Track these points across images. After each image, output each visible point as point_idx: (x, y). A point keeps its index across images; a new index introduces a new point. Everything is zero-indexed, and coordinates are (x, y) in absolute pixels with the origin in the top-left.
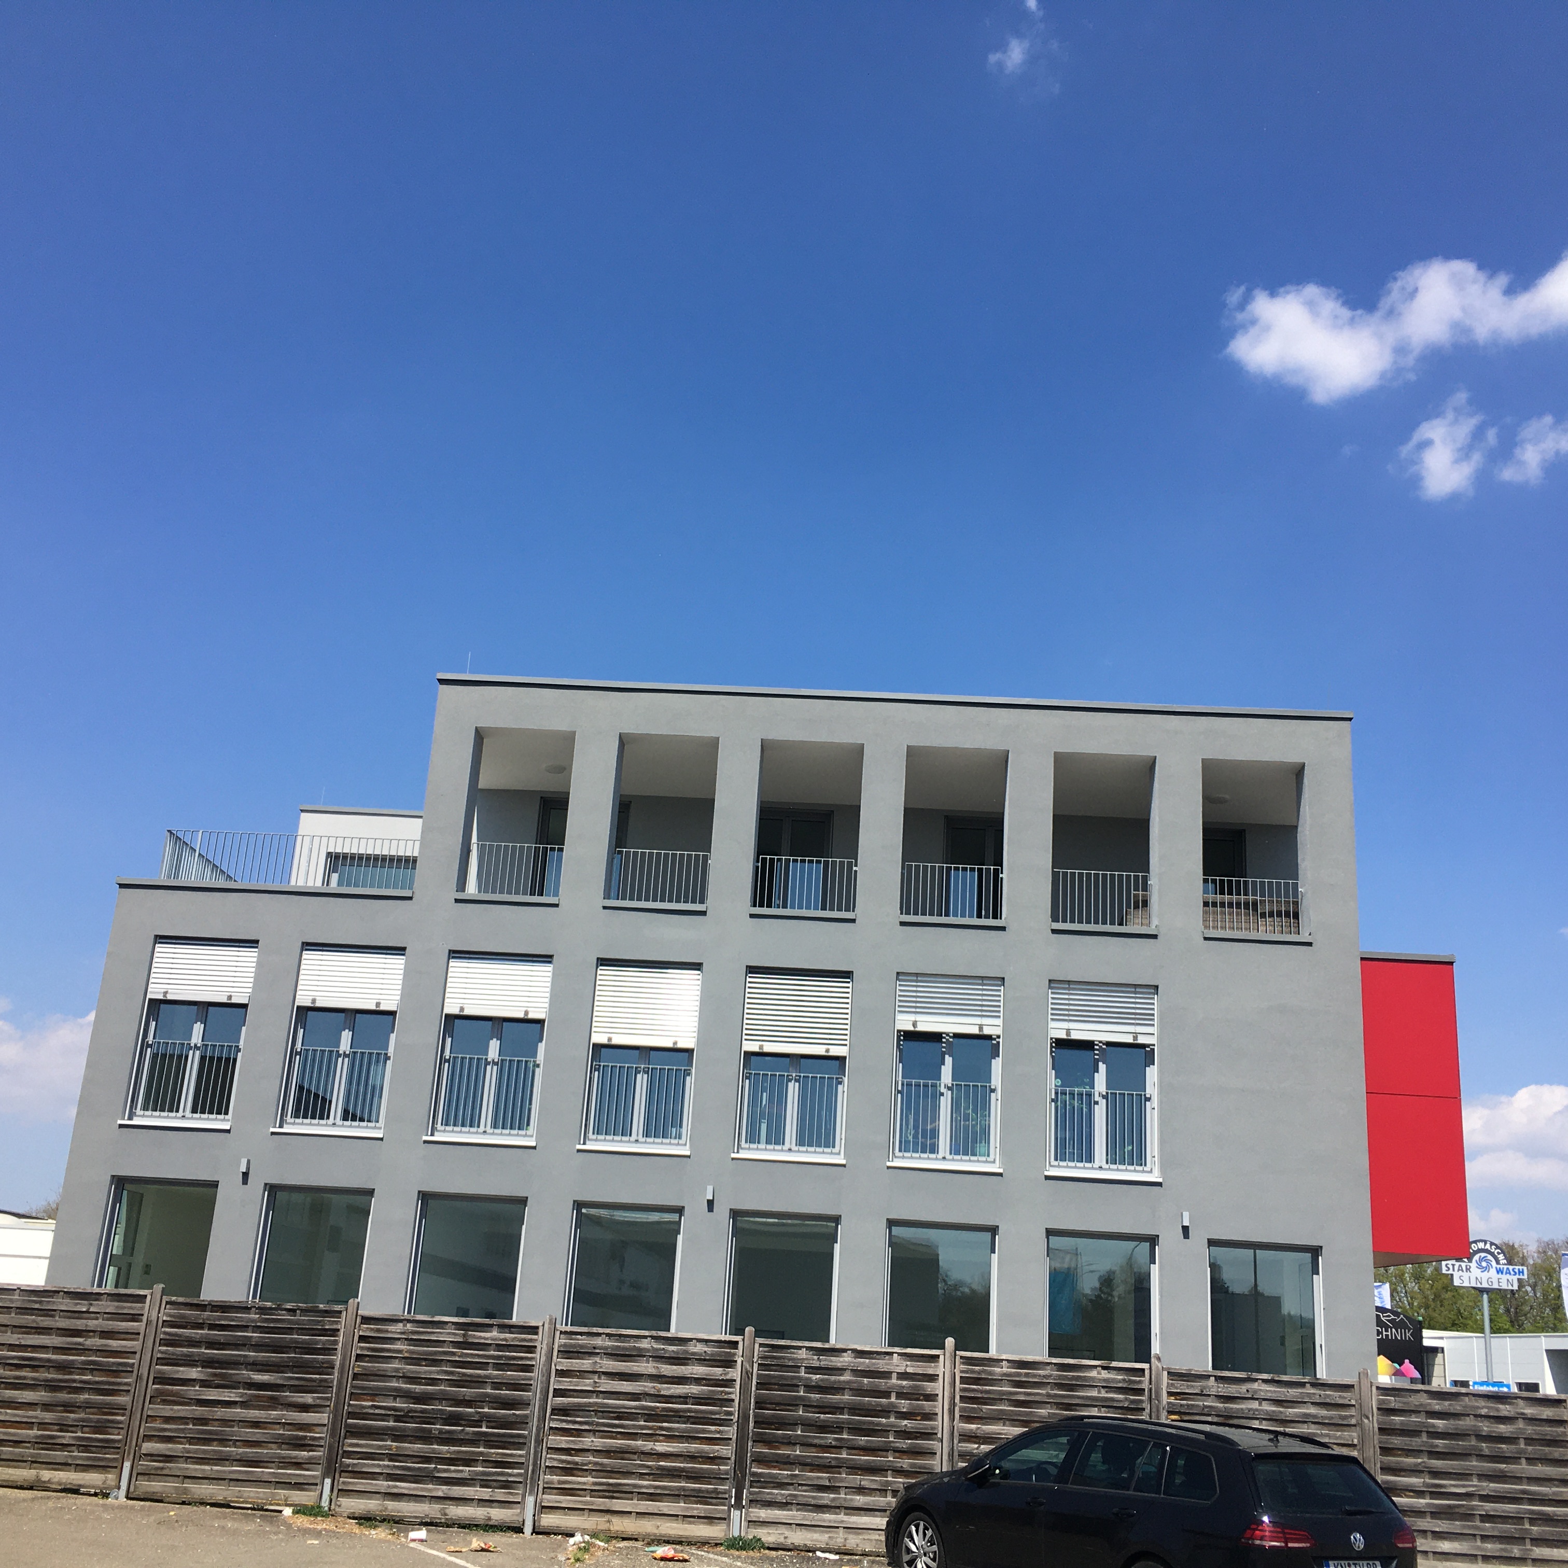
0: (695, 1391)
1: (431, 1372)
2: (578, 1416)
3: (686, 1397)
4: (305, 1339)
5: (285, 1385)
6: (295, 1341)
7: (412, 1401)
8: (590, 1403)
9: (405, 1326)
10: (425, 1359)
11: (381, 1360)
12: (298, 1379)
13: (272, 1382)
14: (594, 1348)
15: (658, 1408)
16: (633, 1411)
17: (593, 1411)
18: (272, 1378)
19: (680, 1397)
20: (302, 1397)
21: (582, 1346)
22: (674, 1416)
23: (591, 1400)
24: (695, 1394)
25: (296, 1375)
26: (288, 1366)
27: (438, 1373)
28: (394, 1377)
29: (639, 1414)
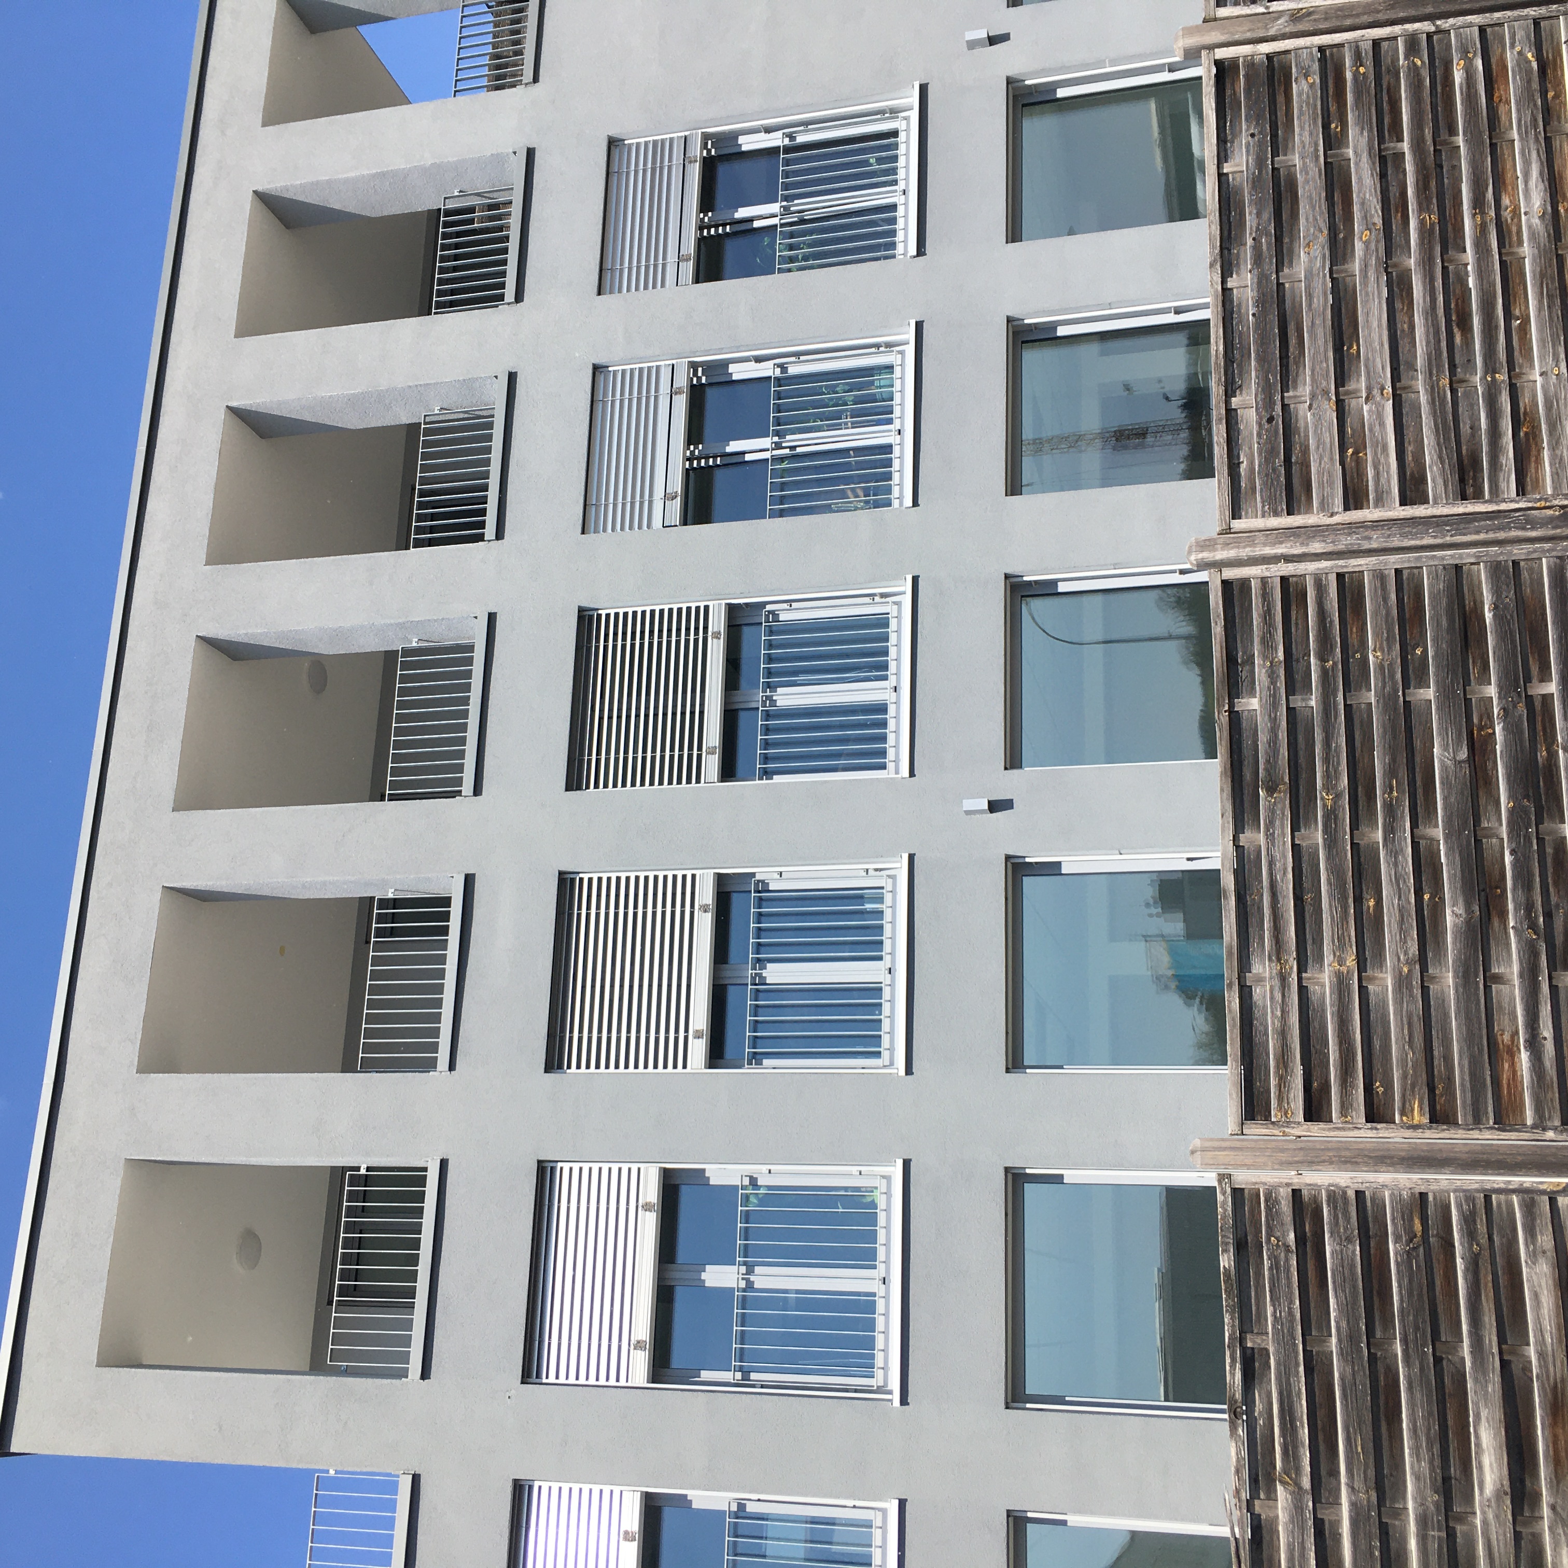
0: (1364, 141)
1: (1398, 878)
2: (1475, 428)
3: (1383, 160)
4: (1340, 1309)
5: (1504, 1364)
6: (1350, 1340)
7: (1496, 922)
8: (1432, 402)
9: (1260, 980)
10: (1359, 900)
11: (1377, 1044)
12: (1475, 1322)
13: (1499, 1414)
14: (1271, 420)
15: (1422, 223)
16: (1439, 283)
17: (1453, 391)
18: (1484, 1413)
19: (1383, 176)
20: (1536, 1296)
21: (1269, 454)
22: (1440, 183)
23: (1423, 399)
24: (1370, 140)
25: (1465, 1328)
26: (1438, 1360)
27: (1395, 854)
28: (1425, 990)
29: (1444, 268)
